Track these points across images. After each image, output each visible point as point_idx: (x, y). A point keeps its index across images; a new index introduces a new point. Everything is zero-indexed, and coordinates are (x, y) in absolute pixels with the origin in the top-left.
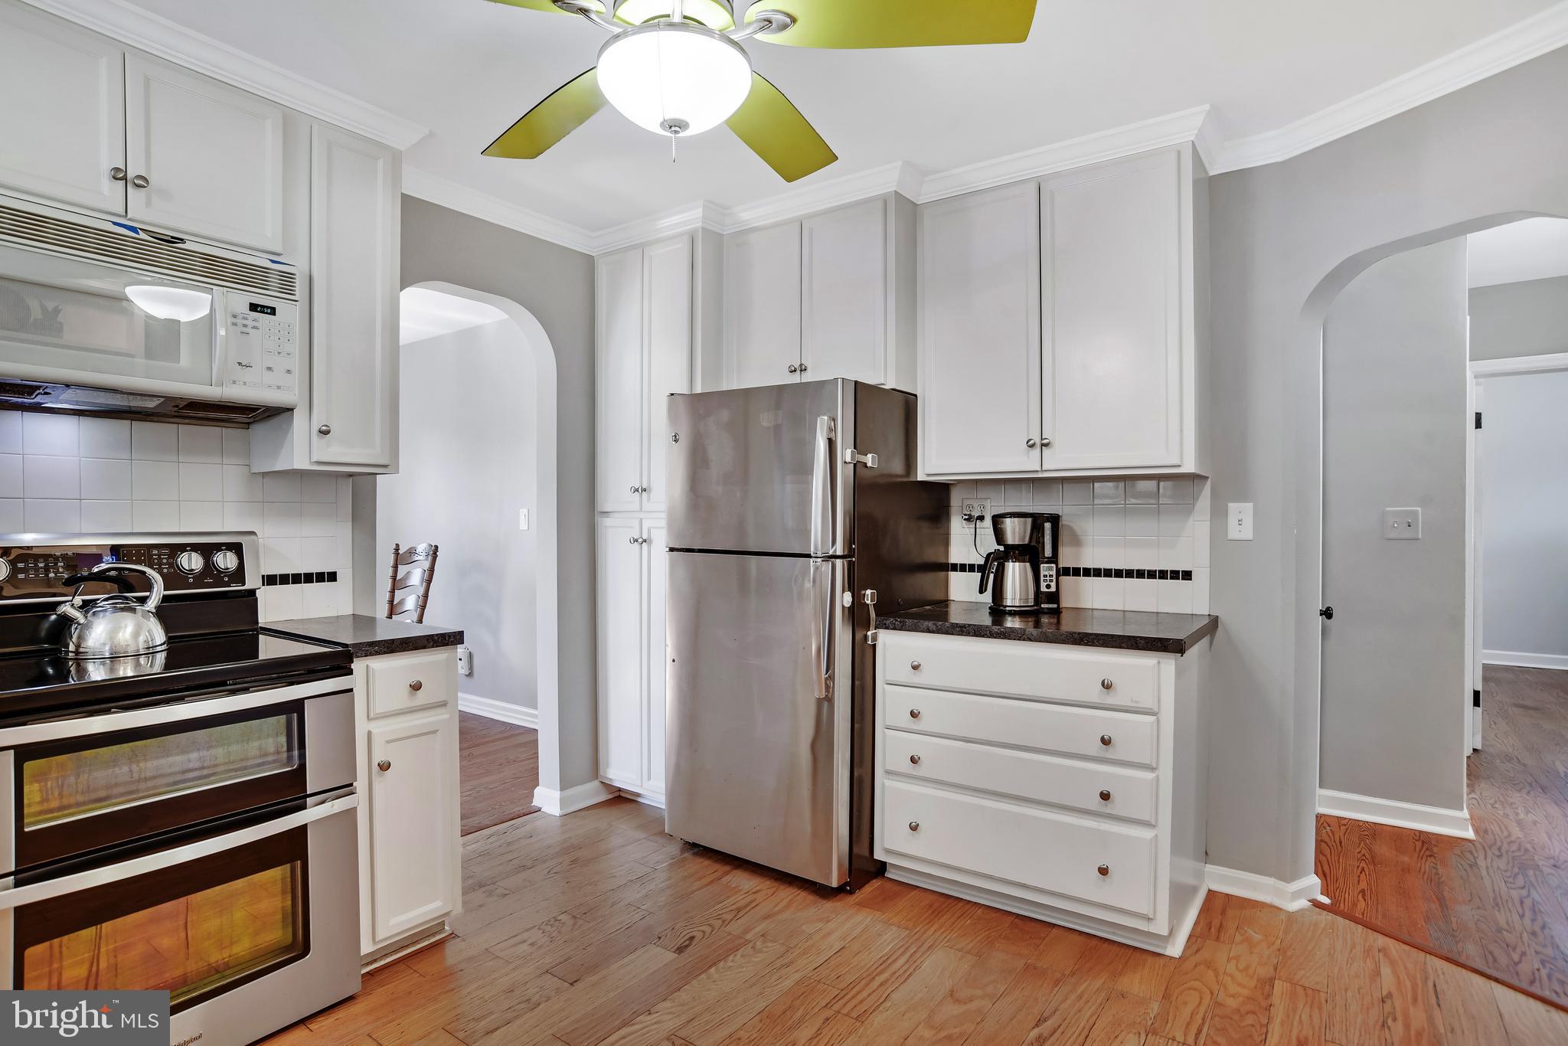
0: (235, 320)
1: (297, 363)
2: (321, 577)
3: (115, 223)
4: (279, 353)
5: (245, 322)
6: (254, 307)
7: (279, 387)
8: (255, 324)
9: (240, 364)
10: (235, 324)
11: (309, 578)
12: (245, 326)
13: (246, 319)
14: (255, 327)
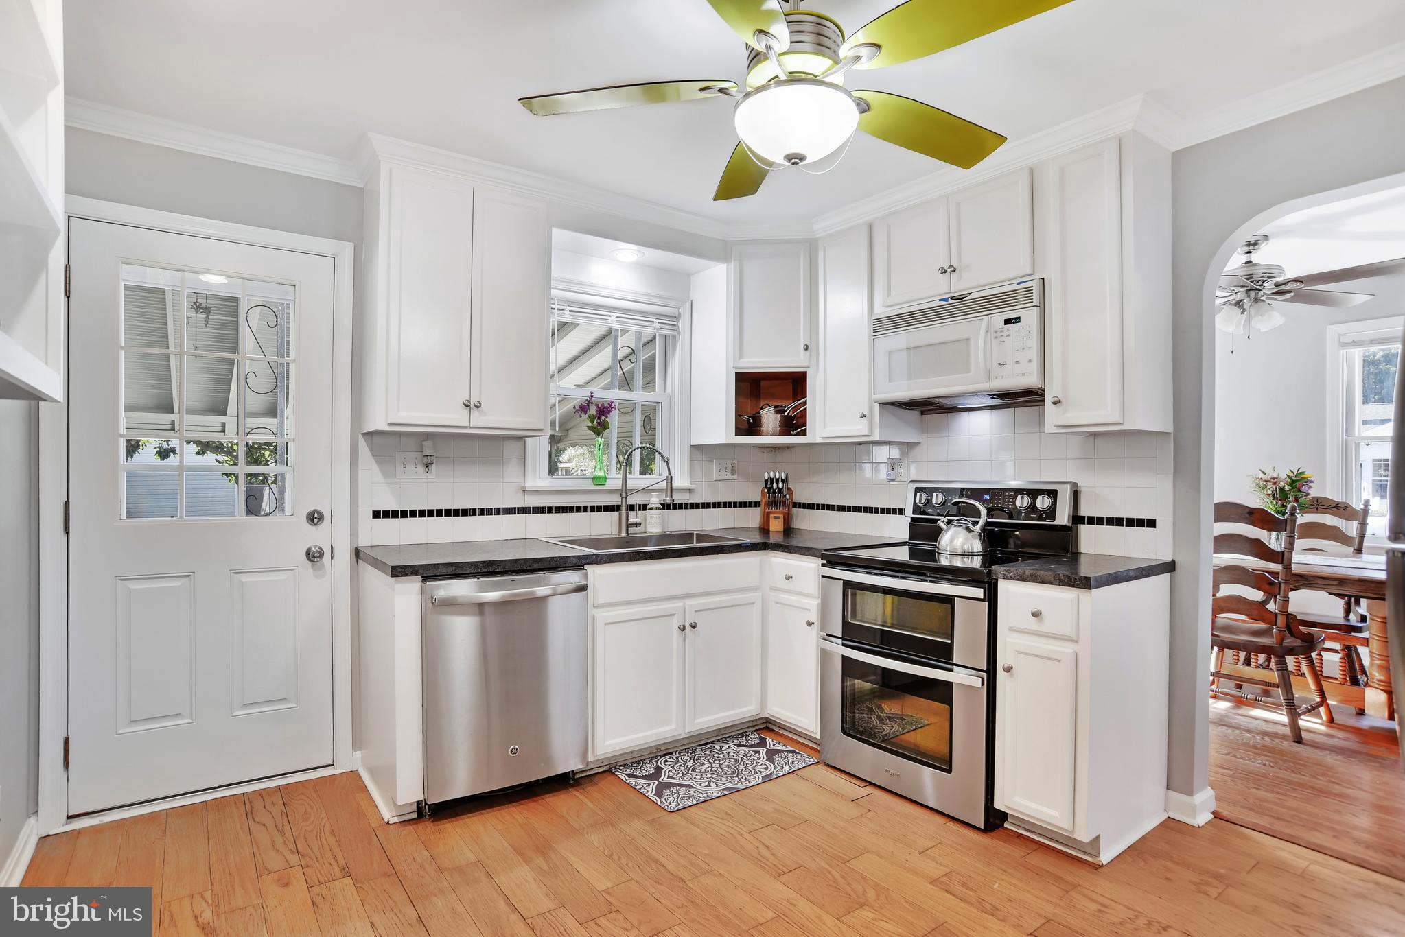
0: (996, 335)
1: (1034, 354)
2: (1140, 523)
3: (940, 300)
4: (1023, 349)
5: (1002, 334)
6: (1008, 322)
7: (1023, 374)
8: (1008, 333)
9: (999, 364)
10: (996, 338)
11: (1130, 522)
12: (1002, 336)
13: (1002, 331)
14: (1008, 336)
